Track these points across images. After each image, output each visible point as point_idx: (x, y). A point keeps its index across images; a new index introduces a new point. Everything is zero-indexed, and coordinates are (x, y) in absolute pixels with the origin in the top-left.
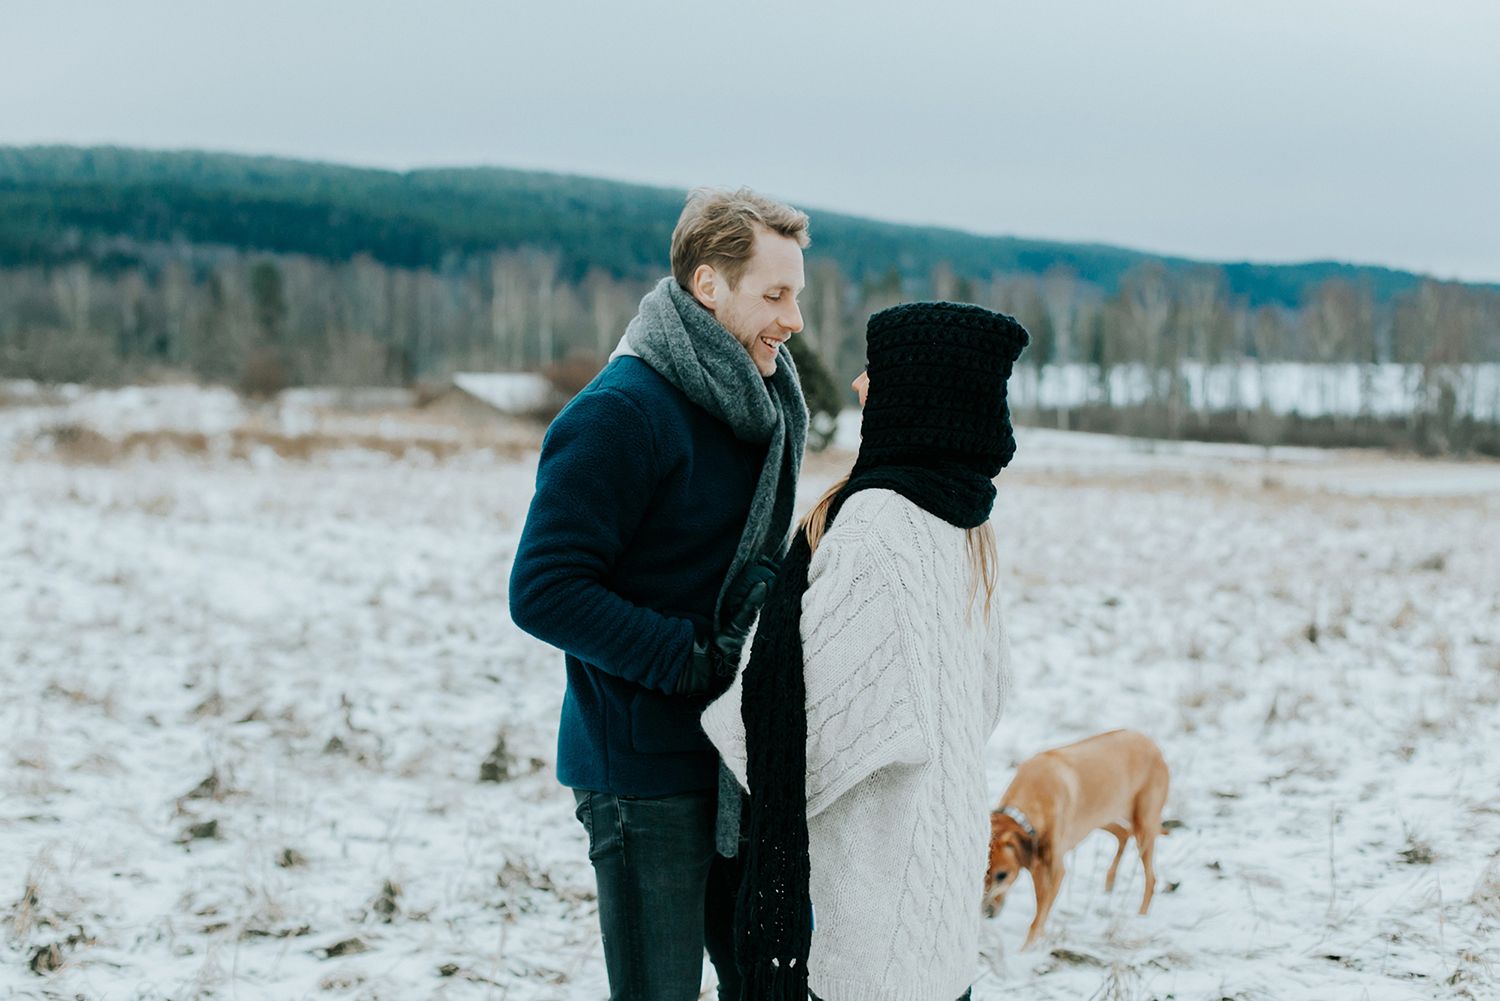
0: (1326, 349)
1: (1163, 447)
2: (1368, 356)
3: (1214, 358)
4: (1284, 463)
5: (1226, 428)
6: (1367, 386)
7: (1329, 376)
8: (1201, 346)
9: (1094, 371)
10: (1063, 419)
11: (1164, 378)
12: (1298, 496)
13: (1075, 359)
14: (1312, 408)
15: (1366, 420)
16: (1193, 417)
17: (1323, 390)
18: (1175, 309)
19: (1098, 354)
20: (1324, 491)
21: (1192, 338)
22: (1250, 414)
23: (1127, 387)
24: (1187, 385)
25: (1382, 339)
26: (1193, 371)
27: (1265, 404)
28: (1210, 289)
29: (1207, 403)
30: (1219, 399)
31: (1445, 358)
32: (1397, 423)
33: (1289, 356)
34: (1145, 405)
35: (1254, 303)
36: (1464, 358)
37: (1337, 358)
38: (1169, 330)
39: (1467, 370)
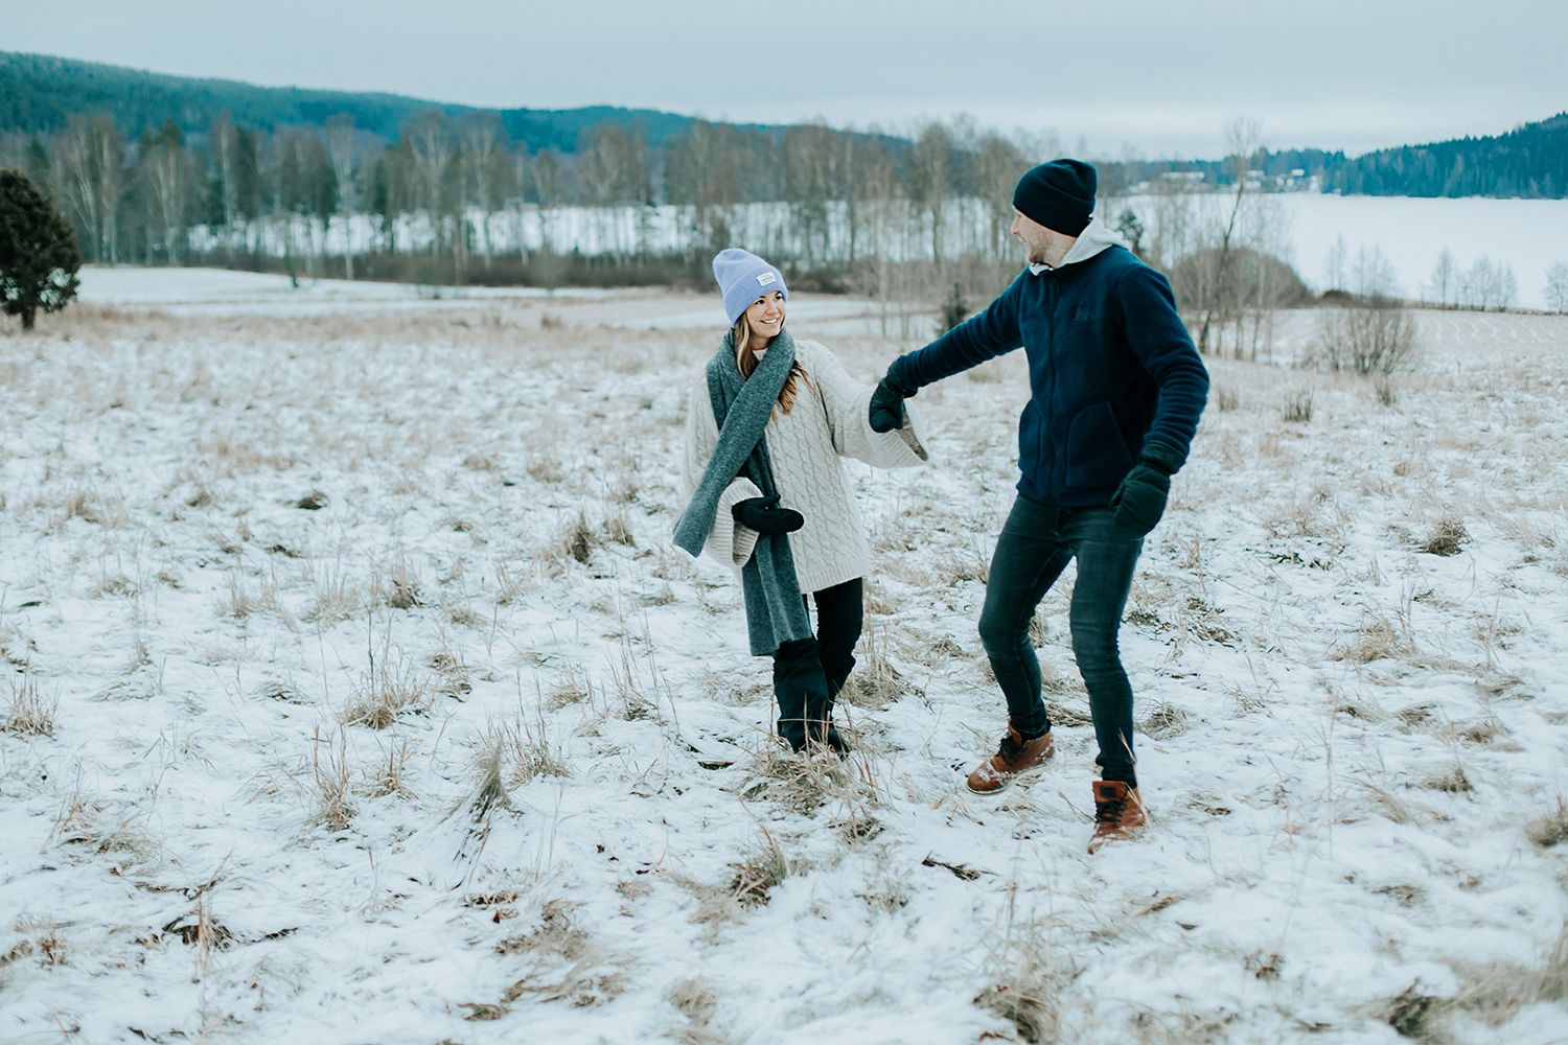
0: (603, 191)
1: (447, 291)
2: (646, 198)
3: (496, 204)
4: (568, 301)
5: (510, 271)
6: (644, 226)
7: (607, 217)
8: (482, 193)
9: (379, 220)
10: (349, 267)
11: (448, 222)
12: (580, 335)
13: (360, 210)
14: (592, 247)
15: (643, 257)
16: (477, 260)
17: (602, 229)
18: (456, 157)
19: (382, 202)
20: (605, 328)
21: (472, 183)
22: (531, 254)
23: (412, 233)
24: (470, 229)
25: (657, 180)
26: (475, 216)
27: (547, 245)
28: (488, 134)
29: (491, 247)
30: (502, 242)
31: (717, 198)
32: (674, 259)
33: (569, 202)
34: (429, 250)
35: (533, 150)
36: (736, 198)
37: (612, 201)
38: (450, 176)
39: (738, 208)
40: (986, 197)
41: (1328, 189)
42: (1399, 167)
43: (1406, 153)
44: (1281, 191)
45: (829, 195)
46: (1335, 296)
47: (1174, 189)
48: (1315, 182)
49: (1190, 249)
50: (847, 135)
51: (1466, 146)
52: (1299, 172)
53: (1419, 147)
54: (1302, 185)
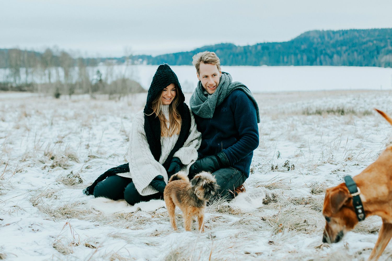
40: (62, 67)
41: (148, 64)
42: (166, 59)
43: (167, 55)
44: (137, 64)
45: (21, 66)
47: (110, 64)
48: (145, 62)
49: (114, 79)
50: (25, 51)
51: (182, 54)
52: (140, 60)
53: (170, 54)
54: (142, 63)
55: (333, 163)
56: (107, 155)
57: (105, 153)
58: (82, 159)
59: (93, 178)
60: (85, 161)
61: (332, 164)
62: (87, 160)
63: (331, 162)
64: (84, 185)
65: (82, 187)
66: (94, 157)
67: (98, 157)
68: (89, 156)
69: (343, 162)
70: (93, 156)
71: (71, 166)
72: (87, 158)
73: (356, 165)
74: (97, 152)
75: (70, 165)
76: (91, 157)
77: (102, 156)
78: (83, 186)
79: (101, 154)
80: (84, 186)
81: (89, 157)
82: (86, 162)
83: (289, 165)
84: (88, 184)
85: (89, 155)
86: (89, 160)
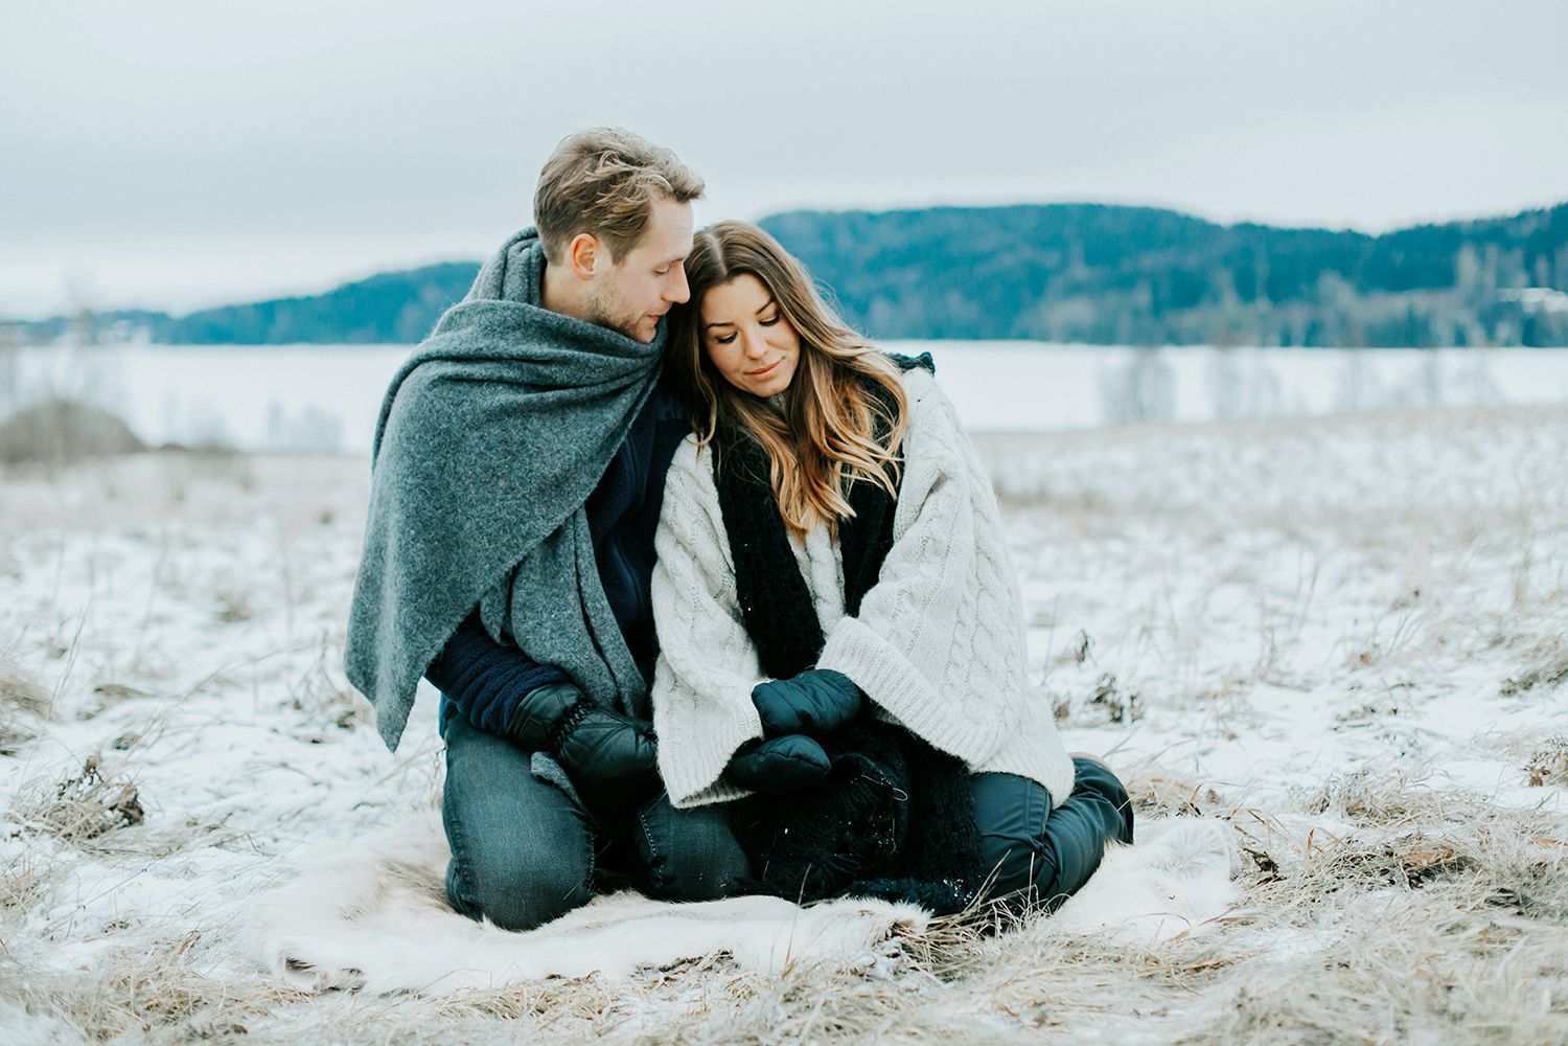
41: (156, 340)
43: (231, 311)
44: (108, 344)
46: (171, 448)
48: (143, 335)
51: (291, 303)
52: (122, 328)
53: (244, 307)
54: (129, 339)
55: (1286, 680)
56: (185, 684)
57: (171, 673)
58: (67, 705)
59: (184, 793)
60: (79, 714)
61: (1278, 685)
62: (92, 708)
63: (1273, 677)
64: (157, 831)
65: (148, 841)
66: (124, 693)
67: (140, 694)
68: (98, 690)
69: (1343, 672)
70: (118, 686)
71: (33, 737)
72: (89, 701)
73: (1403, 685)
74: (135, 669)
75: (28, 732)
76: (108, 694)
77: (162, 686)
78: (149, 837)
79: (153, 675)
80: (158, 838)
81: (101, 697)
82: (89, 717)
83: (1117, 696)
84: (178, 824)
85: (100, 683)
86: (102, 708)
